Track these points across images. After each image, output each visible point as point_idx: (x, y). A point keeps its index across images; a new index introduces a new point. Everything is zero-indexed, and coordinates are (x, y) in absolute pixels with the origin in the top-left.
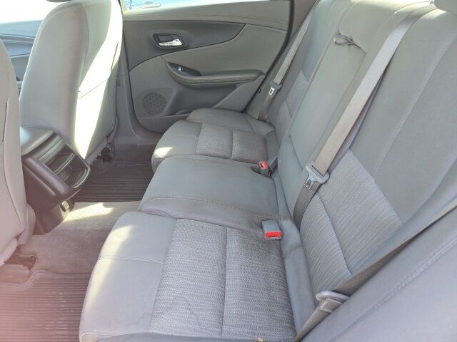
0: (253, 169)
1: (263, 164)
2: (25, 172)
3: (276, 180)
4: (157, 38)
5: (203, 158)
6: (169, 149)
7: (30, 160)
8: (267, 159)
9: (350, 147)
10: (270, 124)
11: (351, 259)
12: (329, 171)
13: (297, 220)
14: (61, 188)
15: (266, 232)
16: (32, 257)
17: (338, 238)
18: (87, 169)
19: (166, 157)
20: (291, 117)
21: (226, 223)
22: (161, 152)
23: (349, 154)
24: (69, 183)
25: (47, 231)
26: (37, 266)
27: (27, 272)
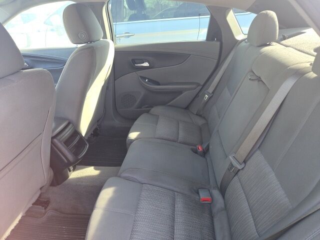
0: (192, 150)
1: (199, 148)
2: (52, 148)
3: (208, 159)
4: (134, 61)
5: (159, 141)
6: (138, 133)
7: (55, 140)
8: (201, 143)
9: (258, 148)
10: (204, 118)
11: (259, 226)
12: (245, 162)
13: (223, 191)
14: (70, 157)
15: (201, 198)
16: (47, 201)
17: (250, 209)
18: (87, 145)
19: (136, 139)
20: (219, 118)
21: (175, 189)
22: (133, 135)
23: (258, 152)
24: (76, 154)
25: (58, 184)
26: (50, 207)
27: (44, 211)
